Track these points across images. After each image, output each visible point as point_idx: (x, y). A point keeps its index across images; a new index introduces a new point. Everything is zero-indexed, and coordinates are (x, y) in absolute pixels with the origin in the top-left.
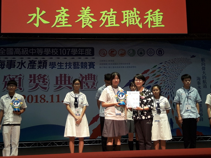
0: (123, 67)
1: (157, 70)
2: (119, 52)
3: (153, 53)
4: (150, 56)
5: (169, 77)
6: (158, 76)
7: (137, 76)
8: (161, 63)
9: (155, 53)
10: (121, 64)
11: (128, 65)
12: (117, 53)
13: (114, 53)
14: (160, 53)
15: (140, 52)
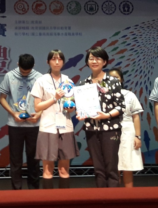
0: (59, 34)
1: (121, 41)
2: (50, 6)
3: (113, 9)
4: (107, 14)
5: (143, 54)
6: (122, 51)
7: (92, 51)
8: (128, 28)
9: (118, 9)
10: (55, 28)
11: (68, 31)
12: (48, 8)
13: (43, 8)
14: (126, 9)
15: (89, 6)
